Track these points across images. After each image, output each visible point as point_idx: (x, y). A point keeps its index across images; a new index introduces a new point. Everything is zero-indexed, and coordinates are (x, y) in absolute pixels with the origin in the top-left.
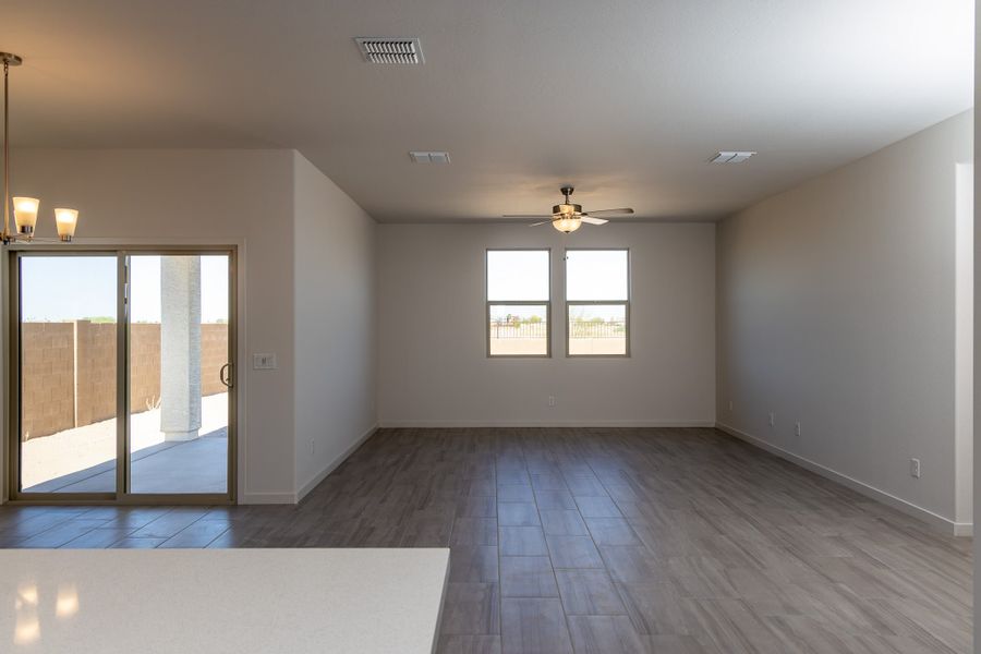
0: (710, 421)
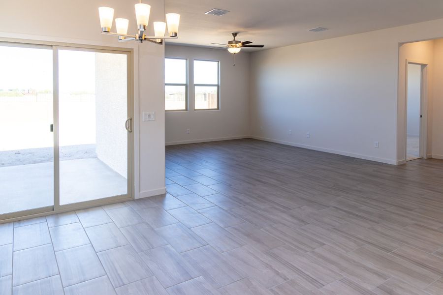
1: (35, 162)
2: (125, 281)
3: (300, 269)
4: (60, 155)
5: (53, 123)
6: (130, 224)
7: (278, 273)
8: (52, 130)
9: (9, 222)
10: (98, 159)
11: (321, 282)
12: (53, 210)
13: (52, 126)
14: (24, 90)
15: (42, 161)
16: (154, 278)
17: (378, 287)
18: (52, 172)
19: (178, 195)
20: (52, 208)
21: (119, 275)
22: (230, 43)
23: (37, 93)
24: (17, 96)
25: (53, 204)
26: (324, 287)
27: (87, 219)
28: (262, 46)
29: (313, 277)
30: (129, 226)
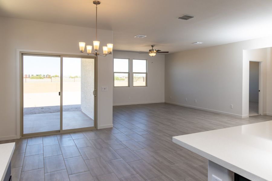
0: (163, 101)
1: (51, 113)
2: (89, 158)
3: (166, 158)
4: (63, 109)
5: (60, 91)
6: (94, 139)
7: (156, 159)
8: (60, 95)
9: (41, 136)
10: (82, 112)
11: (174, 163)
12: (60, 132)
13: (59, 93)
14: (44, 75)
15: (54, 112)
16: (101, 158)
17: (199, 166)
18: (59, 117)
19: (118, 128)
20: (59, 131)
21: (87, 156)
22: (150, 51)
23: (51, 77)
24: (40, 79)
25: (59, 129)
26: (175, 165)
27: (75, 136)
28: (168, 52)
29: (171, 161)
30: (93, 139)
